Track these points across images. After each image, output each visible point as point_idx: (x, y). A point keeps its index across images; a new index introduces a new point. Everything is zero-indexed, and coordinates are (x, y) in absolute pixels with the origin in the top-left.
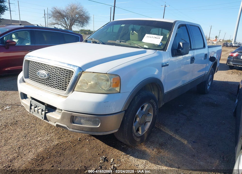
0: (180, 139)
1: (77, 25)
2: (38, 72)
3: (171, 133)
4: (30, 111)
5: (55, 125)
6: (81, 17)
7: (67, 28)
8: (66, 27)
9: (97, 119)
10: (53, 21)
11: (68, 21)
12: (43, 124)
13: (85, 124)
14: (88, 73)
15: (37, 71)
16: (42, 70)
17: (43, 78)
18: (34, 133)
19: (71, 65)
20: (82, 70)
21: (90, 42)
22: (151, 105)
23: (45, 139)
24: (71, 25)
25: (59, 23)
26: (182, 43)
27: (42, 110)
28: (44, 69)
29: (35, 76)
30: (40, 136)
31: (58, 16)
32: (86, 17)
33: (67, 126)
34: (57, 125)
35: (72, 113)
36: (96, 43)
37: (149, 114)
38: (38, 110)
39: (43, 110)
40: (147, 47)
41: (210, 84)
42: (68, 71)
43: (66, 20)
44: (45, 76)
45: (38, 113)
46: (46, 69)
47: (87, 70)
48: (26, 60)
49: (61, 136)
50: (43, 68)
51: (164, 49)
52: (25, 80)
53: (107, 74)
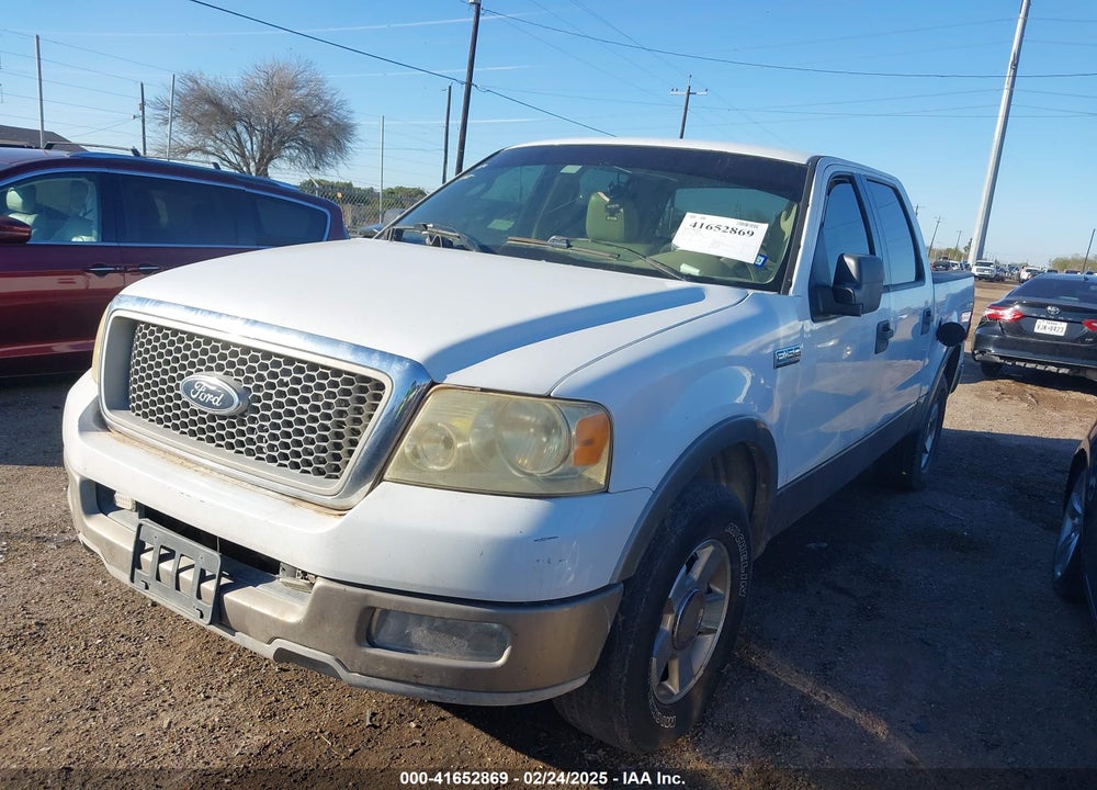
0: (849, 713)
1: (292, 160)
2: (187, 379)
3: (804, 685)
4: (132, 579)
5: (268, 651)
6: (313, 124)
7: (245, 169)
8: (242, 164)
9: (496, 626)
10: (181, 136)
11: (254, 138)
12: (175, 641)
13: (432, 651)
14: (459, 393)
15: (181, 377)
16: (210, 369)
17: (210, 411)
18: (134, 689)
19: (370, 351)
20: (425, 377)
21: (419, 241)
22: (723, 547)
23: (194, 718)
24: (266, 158)
25: (209, 149)
26: (854, 259)
27: (203, 572)
28: (220, 368)
29: (170, 399)
30: (166, 704)
31: (204, 115)
32: (337, 124)
33: (338, 660)
34: (282, 655)
35: (366, 596)
36: (448, 244)
37: (710, 591)
38: (181, 575)
39: (208, 574)
40: (695, 272)
41: (928, 445)
42: (351, 378)
43: (245, 136)
44: (227, 402)
45: (178, 588)
46: (232, 365)
47: (453, 379)
48: (117, 318)
49: (277, 701)
50: (212, 359)
51: (780, 284)
52: (109, 416)
53: (549, 397)
